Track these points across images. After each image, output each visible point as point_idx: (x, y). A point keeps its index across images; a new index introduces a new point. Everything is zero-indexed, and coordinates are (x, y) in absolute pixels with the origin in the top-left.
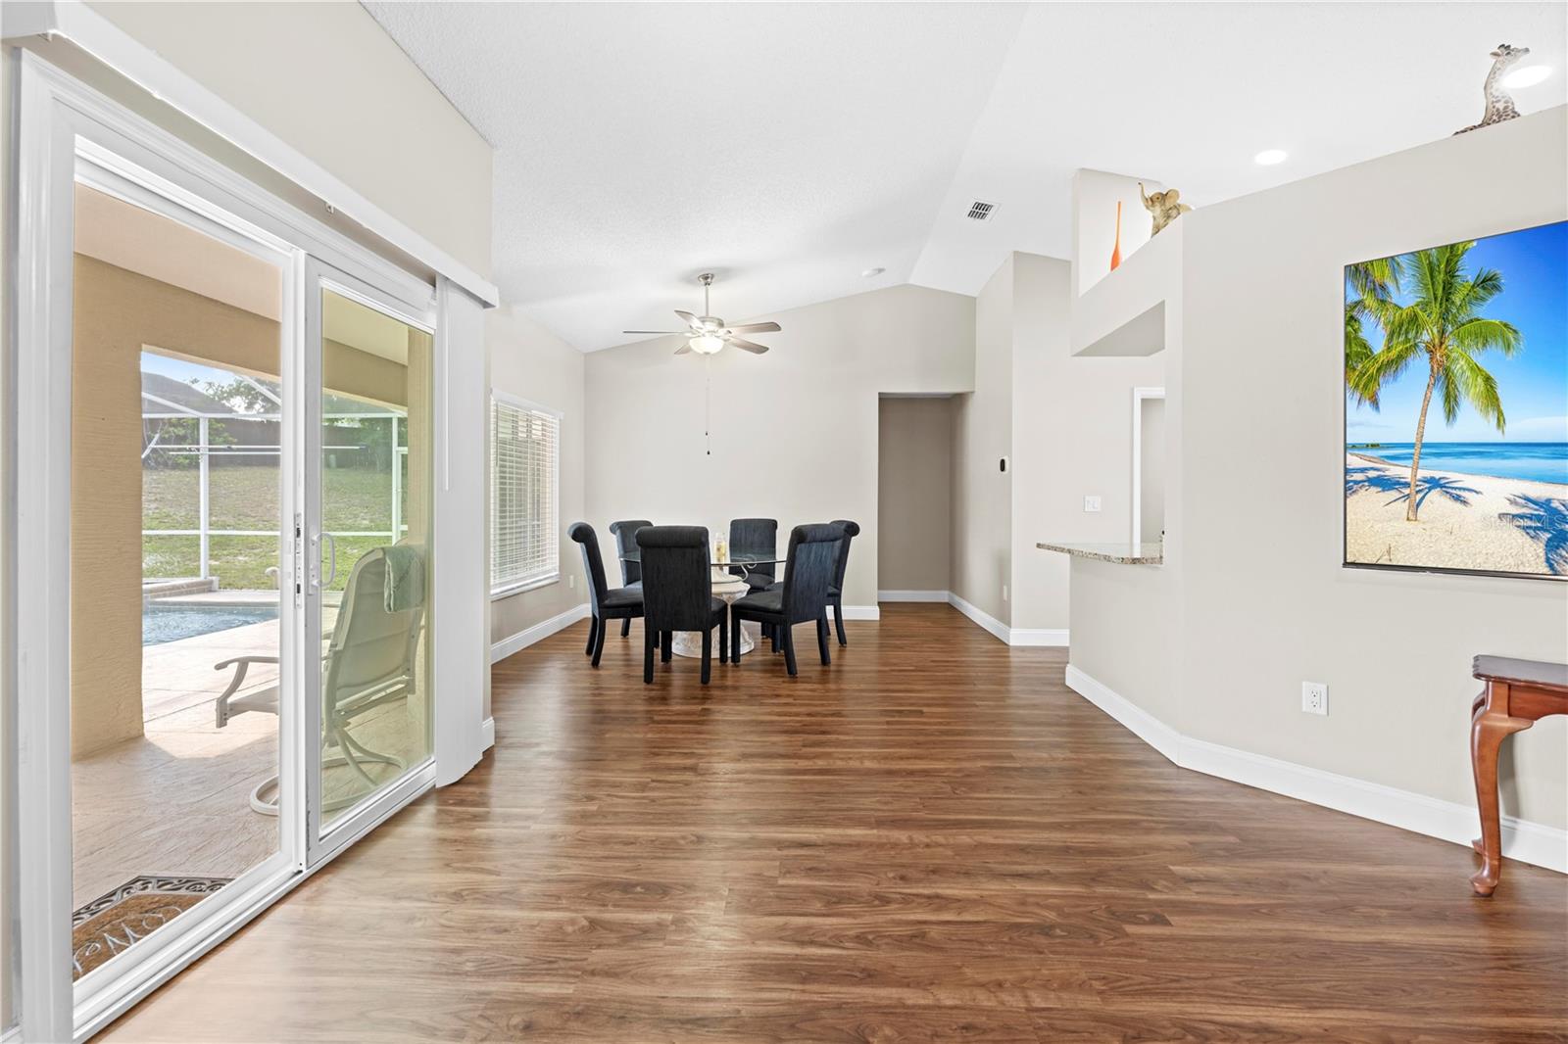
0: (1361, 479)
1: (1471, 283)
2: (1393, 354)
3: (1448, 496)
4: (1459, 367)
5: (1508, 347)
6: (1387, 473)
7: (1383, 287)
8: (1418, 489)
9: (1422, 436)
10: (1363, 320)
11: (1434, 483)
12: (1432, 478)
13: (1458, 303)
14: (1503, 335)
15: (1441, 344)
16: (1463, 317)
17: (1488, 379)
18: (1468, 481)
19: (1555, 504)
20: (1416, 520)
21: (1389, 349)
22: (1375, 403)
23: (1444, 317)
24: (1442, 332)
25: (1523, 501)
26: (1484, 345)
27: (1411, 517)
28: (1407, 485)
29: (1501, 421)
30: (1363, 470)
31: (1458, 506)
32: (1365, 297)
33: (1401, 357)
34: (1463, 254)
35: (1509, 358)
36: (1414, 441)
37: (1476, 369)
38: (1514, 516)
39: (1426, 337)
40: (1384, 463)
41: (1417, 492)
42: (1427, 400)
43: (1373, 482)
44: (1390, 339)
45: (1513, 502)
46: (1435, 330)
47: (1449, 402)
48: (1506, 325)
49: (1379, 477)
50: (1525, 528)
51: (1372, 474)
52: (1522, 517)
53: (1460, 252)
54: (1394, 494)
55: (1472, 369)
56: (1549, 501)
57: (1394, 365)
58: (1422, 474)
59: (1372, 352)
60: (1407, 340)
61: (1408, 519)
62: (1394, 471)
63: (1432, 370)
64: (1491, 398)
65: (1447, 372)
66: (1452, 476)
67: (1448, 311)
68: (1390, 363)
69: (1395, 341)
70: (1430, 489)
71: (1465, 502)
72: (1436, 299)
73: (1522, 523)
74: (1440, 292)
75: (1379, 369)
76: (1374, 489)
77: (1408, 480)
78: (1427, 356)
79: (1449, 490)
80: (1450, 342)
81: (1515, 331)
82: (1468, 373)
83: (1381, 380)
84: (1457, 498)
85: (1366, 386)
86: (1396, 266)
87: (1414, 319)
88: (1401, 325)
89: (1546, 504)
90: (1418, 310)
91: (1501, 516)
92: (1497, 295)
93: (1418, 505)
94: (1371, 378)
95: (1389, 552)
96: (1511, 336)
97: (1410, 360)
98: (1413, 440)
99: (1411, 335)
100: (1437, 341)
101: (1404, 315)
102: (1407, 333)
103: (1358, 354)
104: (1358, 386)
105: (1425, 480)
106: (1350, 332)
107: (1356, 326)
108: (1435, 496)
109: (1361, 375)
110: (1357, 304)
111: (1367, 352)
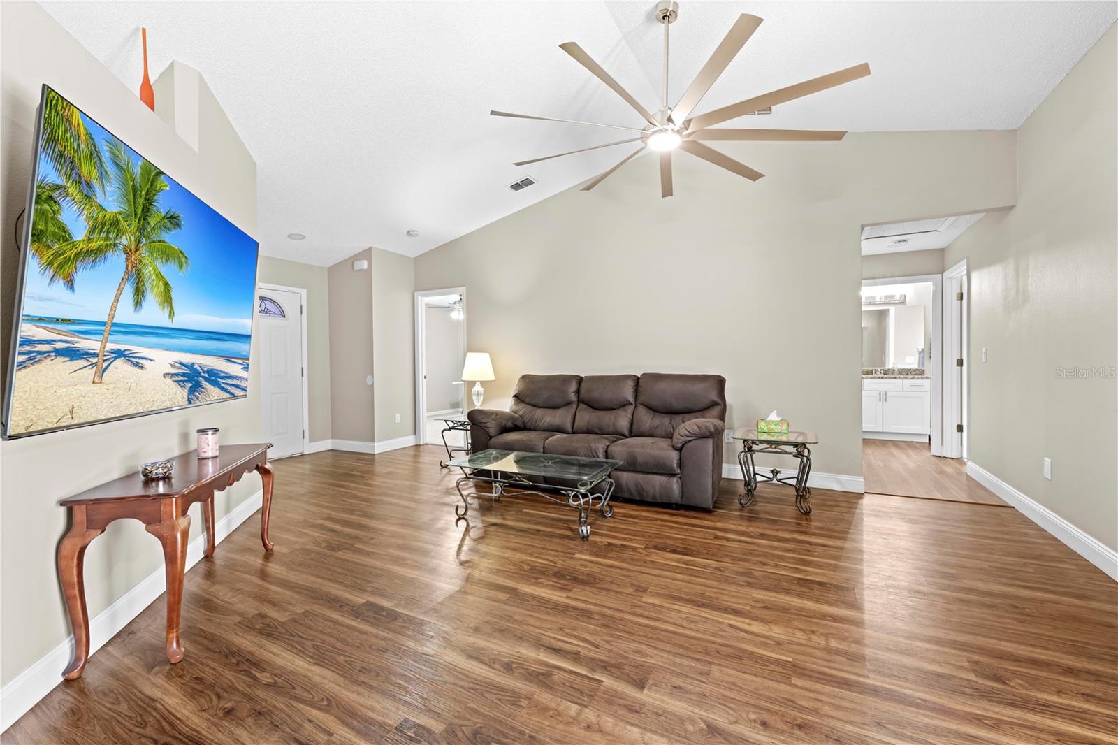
0: (45, 350)
1: (163, 215)
2: (94, 245)
3: (130, 363)
4: (148, 271)
6: (76, 345)
7: (89, 185)
8: (105, 358)
9: (113, 317)
10: (63, 204)
11: (119, 354)
12: (119, 350)
13: (153, 225)
14: (179, 257)
15: (137, 250)
16: (154, 236)
17: (166, 284)
18: (146, 352)
19: (196, 366)
20: (101, 382)
21: (88, 239)
22: (70, 283)
23: (141, 230)
24: (138, 242)
25: (179, 365)
26: (167, 261)
27: (97, 381)
28: (96, 355)
29: (171, 314)
30: (49, 342)
31: (137, 370)
32: (68, 185)
33: (100, 251)
34: (159, 191)
35: (181, 274)
36: (106, 321)
37: (159, 276)
38: (173, 375)
39: (124, 241)
40: (74, 336)
41: (104, 361)
42: (120, 290)
43: (59, 353)
44: (93, 230)
45: (173, 366)
46: (133, 239)
47: (138, 295)
48: (181, 252)
49: (67, 348)
50: (177, 381)
51: (59, 346)
52: (177, 375)
53: (157, 189)
54: (82, 363)
55: (157, 275)
56: (193, 364)
57: (93, 255)
58: (109, 346)
59: (71, 238)
60: (107, 238)
61: (94, 382)
62: (83, 343)
63: (127, 268)
64: (167, 298)
65: (139, 272)
66: (134, 349)
67: (144, 228)
68: (89, 253)
69: (96, 235)
70: (115, 358)
71: (142, 367)
72: (136, 215)
73: (177, 379)
74: (139, 211)
75: (77, 255)
76: (60, 359)
77: (97, 351)
78: (124, 256)
79: (131, 359)
80: (143, 251)
81: (186, 257)
82: (154, 277)
83: (79, 264)
84: (137, 365)
85: (61, 266)
86: (104, 173)
87: (115, 223)
88: (103, 224)
89: (190, 366)
90: (120, 217)
91: (165, 375)
92: (178, 230)
93: (104, 371)
94: (67, 260)
95: (71, 412)
96: (183, 259)
97: (109, 254)
98: (104, 319)
99: (112, 235)
100: (133, 247)
101: (107, 217)
102: (108, 232)
103: (54, 234)
104: (50, 264)
105: (112, 352)
106: (47, 210)
107: (55, 208)
108: (119, 363)
109: (58, 254)
110: (58, 187)
111: (64, 235)
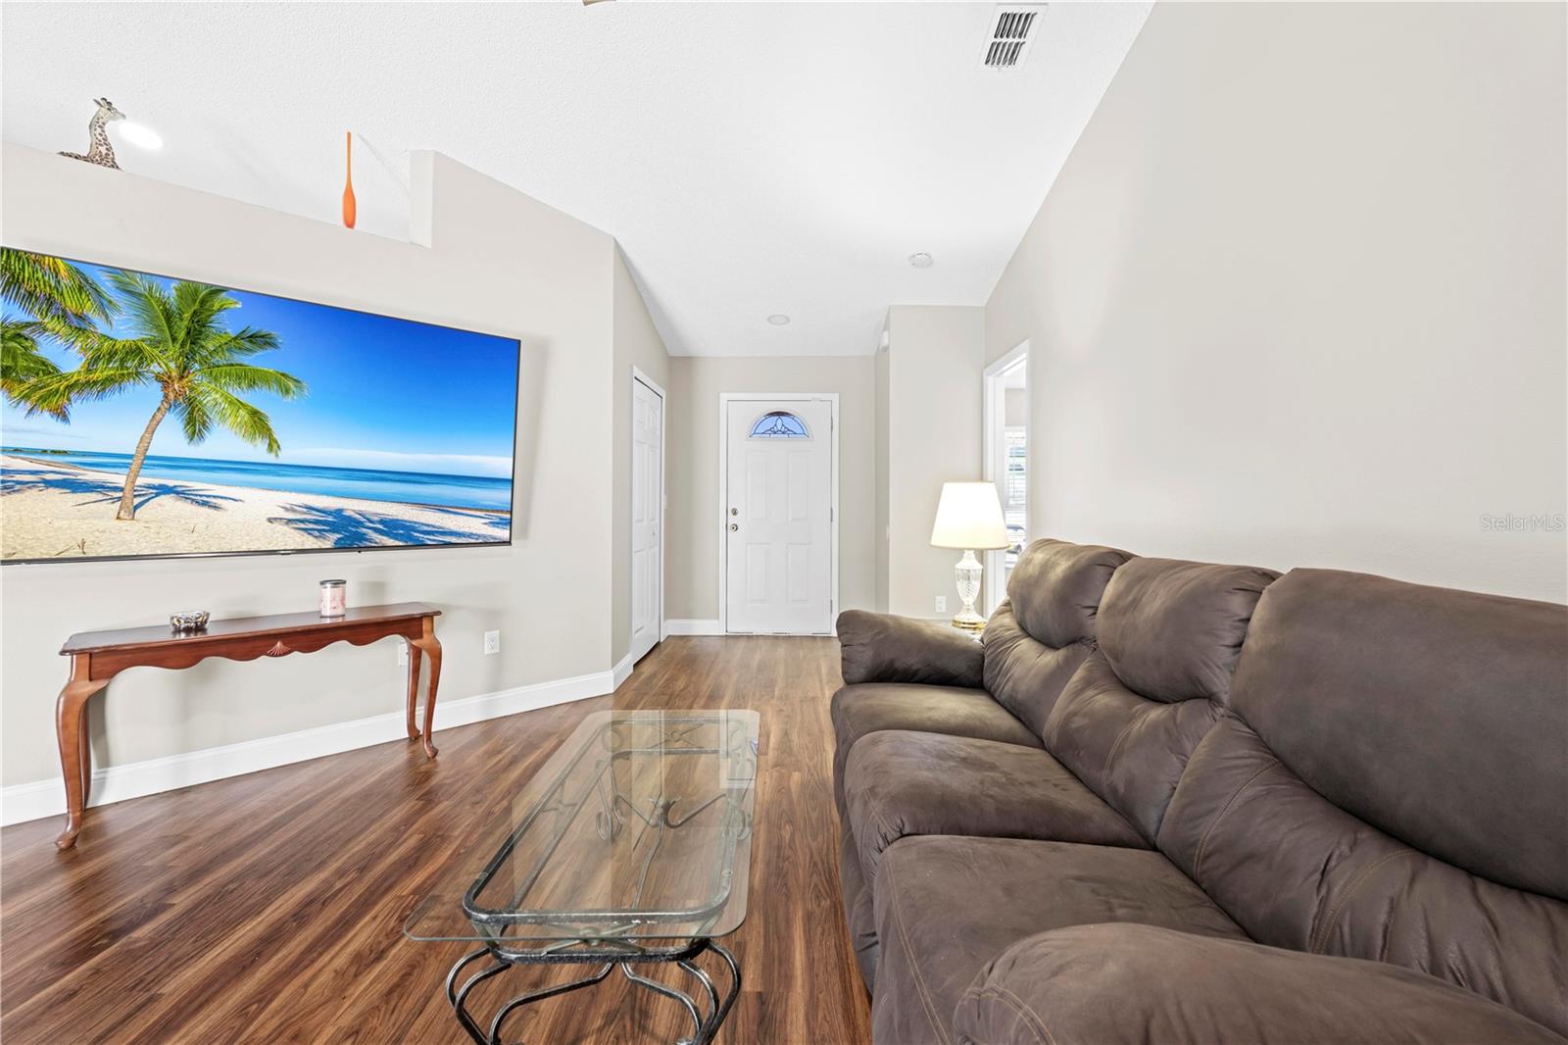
1: (232, 335)
2: (97, 376)
3: (189, 501)
4: (211, 396)
5: (287, 391)
6: (79, 477)
7: (81, 317)
8: (136, 493)
9: (147, 450)
10: (41, 340)
11: (164, 490)
12: (162, 486)
13: (211, 348)
14: (279, 382)
15: (182, 377)
16: (217, 359)
17: (255, 413)
18: (220, 490)
19: (348, 513)
20: (133, 518)
21: (89, 371)
22: (61, 415)
23: (187, 356)
24: (184, 368)
25: (304, 510)
26: (250, 386)
27: (125, 516)
28: (122, 490)
29: (273, 445)
30: (36, 473)
31: (205, 510)
32: (46, 320)
33: (111, 380)
34: (219, 311)
35: (288, 400)
36: (134, 453)
37: (237, 403)
38: (291, 520)
39: (155, 368)
40: (75, 468)
41: (135, 496)
42: (155, 421)
43: (53, 484)
44: (95, 360)
45: (289, 510)
46: (172, 365)
47: (194, 425)
48: (284, 375)
49: (65, 480)
50: (306, 530)
51: (52, 477)
52: (301, 521)
53: (214, 309)
54: (92, 497)
55: (231, 402)
56: (340, 510)
57: (98, 385)
58: (140, 481)
59: (57, 371)
60: (124, 367)
61: (117, 518)
62: (92, 476)
63: (165, 397)
64: (258, 424)
65: (191, 403)
66: (195, 485)
67: (193, 352)
68: (90, 384)
69: (100, 365)
70: (158, 494)
71: (215, 507)
72: (174, 340)
73: (302, 526)
74: (182, 335)
75: (70, 386)
76: (54, 490)
77: (123, 485)
78: (158, 384)
79: (190, 497)
80: (196, 377)
81: (296, 381)
82: (225, 405)
83: (74, 396)
84: (205, 504)
85: (43, 399)
86: (105, 303)
87: (135, 351)
88: (112, 355)
89: (336, 512)
90: (142, 344)
91: (271, 520)
92: (270, 351)
93: (136, 507)
94: (54, 393)
95: (81, 546)
96: (290, 383)
97: (127, 385)
99: (130, 364)
100: (174, 374)
101: (119, 346)
102: (122, 361)
103: (28, 369)
104: (26, 397)
105: (150, 487)
106: (15, 348)
107: (28, 344)
108: (166, 500)
109: (35, 388)
110: (28, 325)
111: (46, 368)
